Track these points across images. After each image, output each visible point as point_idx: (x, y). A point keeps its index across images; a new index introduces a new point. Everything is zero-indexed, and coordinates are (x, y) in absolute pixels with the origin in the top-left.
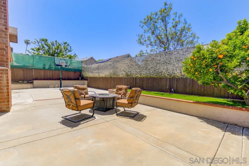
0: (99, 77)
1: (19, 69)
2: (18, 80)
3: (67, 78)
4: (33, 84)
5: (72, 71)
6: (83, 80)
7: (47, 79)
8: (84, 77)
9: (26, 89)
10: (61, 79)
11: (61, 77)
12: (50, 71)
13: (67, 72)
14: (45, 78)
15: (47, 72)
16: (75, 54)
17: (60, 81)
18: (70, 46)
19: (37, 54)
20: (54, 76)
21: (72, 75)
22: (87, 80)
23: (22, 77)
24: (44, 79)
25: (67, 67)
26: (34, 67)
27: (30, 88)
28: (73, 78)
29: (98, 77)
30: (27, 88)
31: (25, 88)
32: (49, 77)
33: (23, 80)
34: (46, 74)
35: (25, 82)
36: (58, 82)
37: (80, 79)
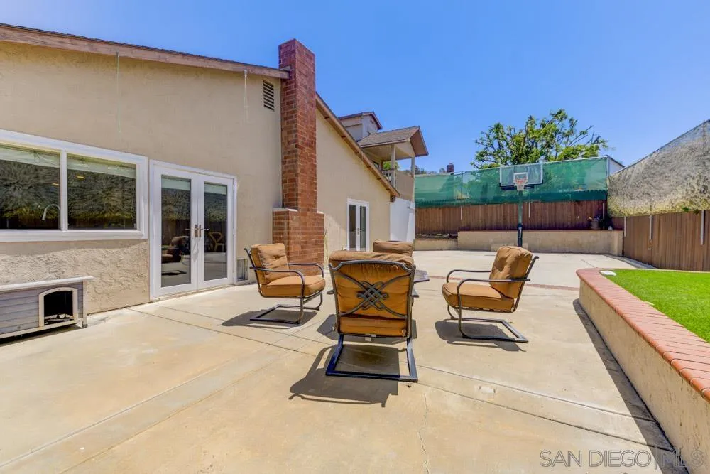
0: (653, 212)
1: (436, 208)
2: (434, 231)
3: (548, 222)
4: (457, 241)
5: (567, 199)
6: (610, 228)
7: (491, 229)
8: (614, 218)
9: (438, 250)
10: (520, 229)
11: (520, 221)
12: (499, 205)
13: (547, 204)
14: (487, 225)
15: (491, 208)
16: (597, 140)
17: (516, 233)
18: (569, 117)
19: (481, 168)
20: (508, 218)
21: (566, 212)
22: (621, 228)
23: (441, 225)
24: (484, 229)
25: (535, 191)
26: (463, 201)
27: (446, 248)
28: (569, 223)
29: (649, 212)
30: (441, 250)
31: (437, 248)
32: (494, 223)
33: (444, 233)
34: (489, 215)
35: (445, 236)
36: (513, 235)
37: (595, 225)
